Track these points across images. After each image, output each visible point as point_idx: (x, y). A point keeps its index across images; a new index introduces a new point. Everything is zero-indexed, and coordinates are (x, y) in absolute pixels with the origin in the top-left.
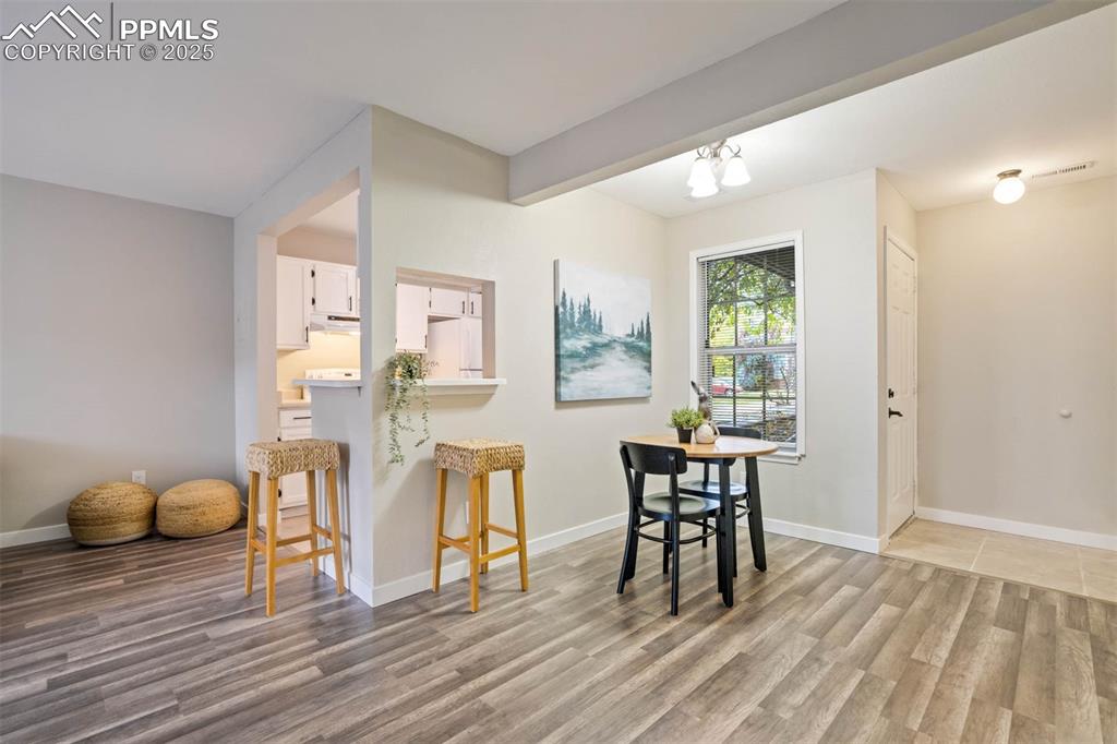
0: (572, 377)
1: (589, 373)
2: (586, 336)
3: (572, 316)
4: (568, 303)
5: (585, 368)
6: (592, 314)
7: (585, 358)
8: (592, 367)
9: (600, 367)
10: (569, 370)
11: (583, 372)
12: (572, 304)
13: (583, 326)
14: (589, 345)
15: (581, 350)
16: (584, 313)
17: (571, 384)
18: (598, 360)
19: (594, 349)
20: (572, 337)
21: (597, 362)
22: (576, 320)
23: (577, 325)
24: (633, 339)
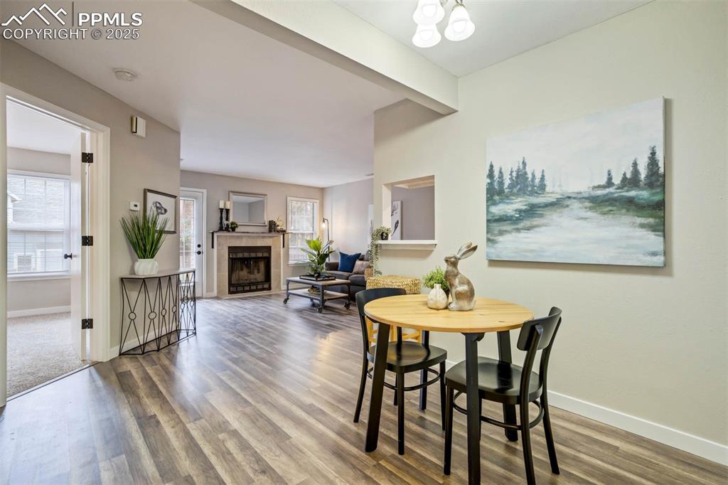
0: (500, 239)
1: (523, 235)
2: (520, 199)
3: (501, 183)
4: (496, 174)
5: (518, 230)
6: (530, 176)
7: (518, 220)
8: (529, 229)
9: (543, 229)
10: (496, 232)
11: (514, 234)
12: (501, 172)
13: (515, 190)
14: (524, 208)
15: (513, 213)
16: (517, 177)
17: (497, 246)
18: (536, 221)
19: (531, 211)
20: (499, 203)
21: (535, 223)
22: (506, 186)
23: (506, 191)
24: (611, 190)
